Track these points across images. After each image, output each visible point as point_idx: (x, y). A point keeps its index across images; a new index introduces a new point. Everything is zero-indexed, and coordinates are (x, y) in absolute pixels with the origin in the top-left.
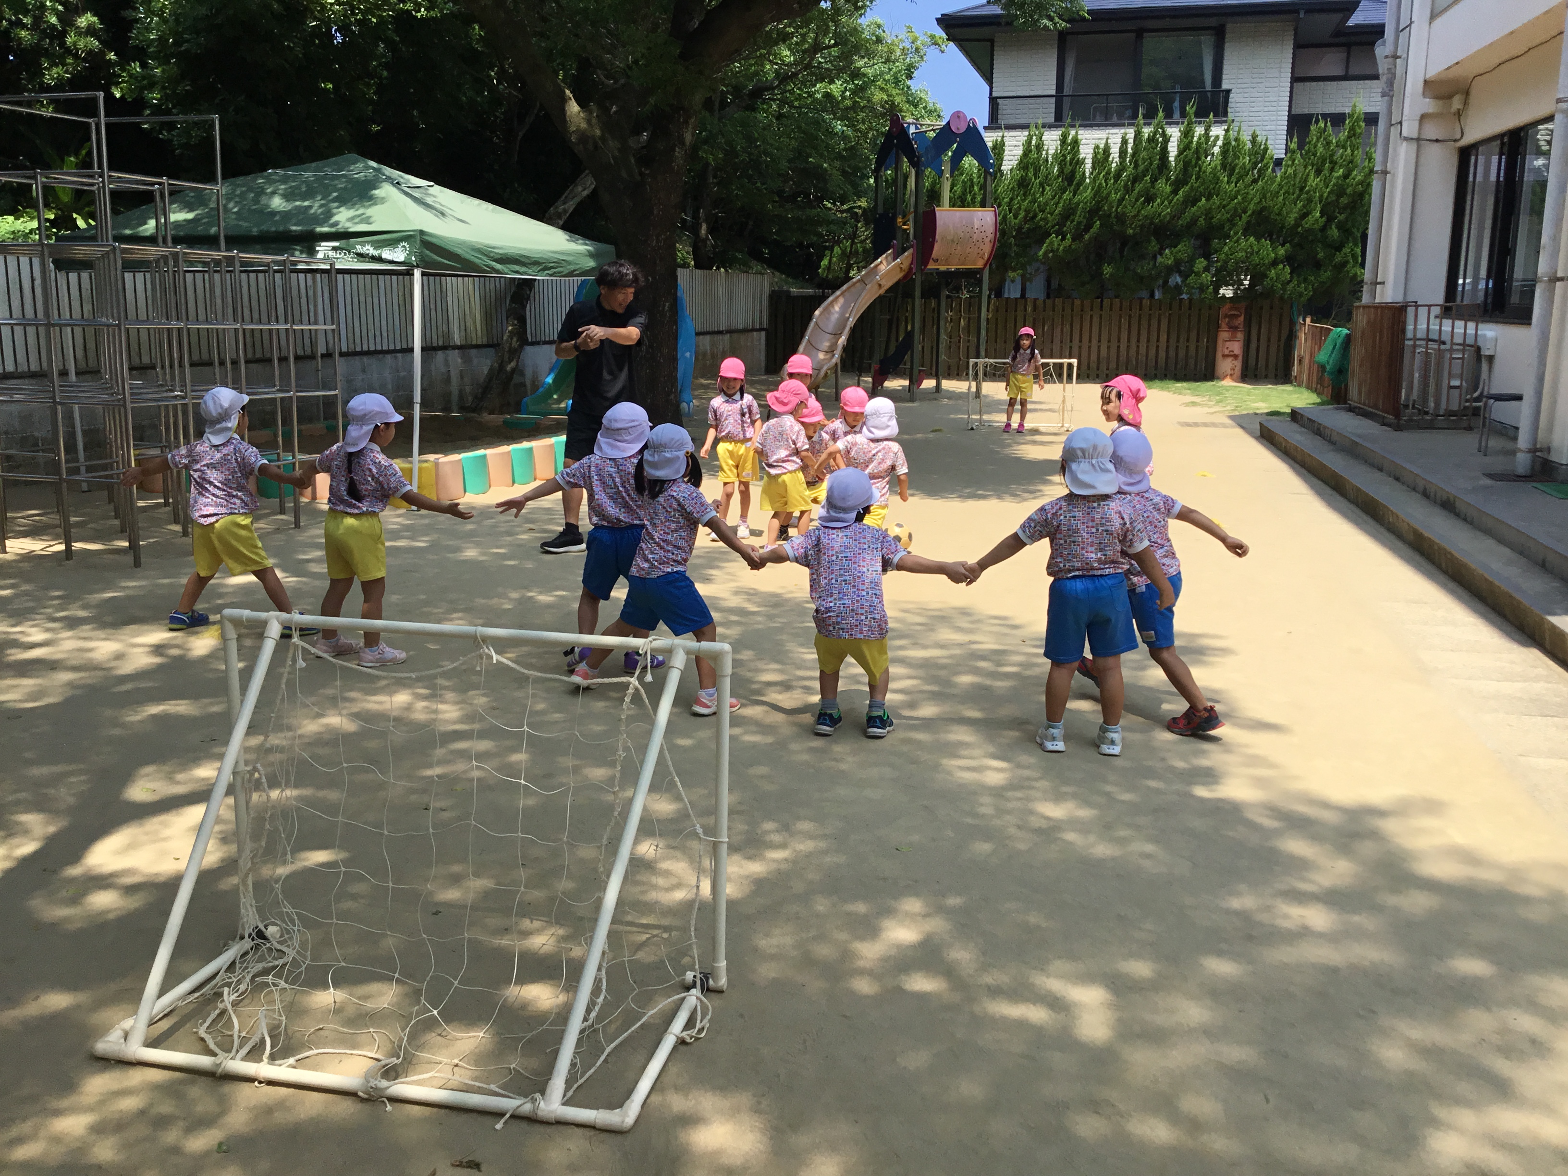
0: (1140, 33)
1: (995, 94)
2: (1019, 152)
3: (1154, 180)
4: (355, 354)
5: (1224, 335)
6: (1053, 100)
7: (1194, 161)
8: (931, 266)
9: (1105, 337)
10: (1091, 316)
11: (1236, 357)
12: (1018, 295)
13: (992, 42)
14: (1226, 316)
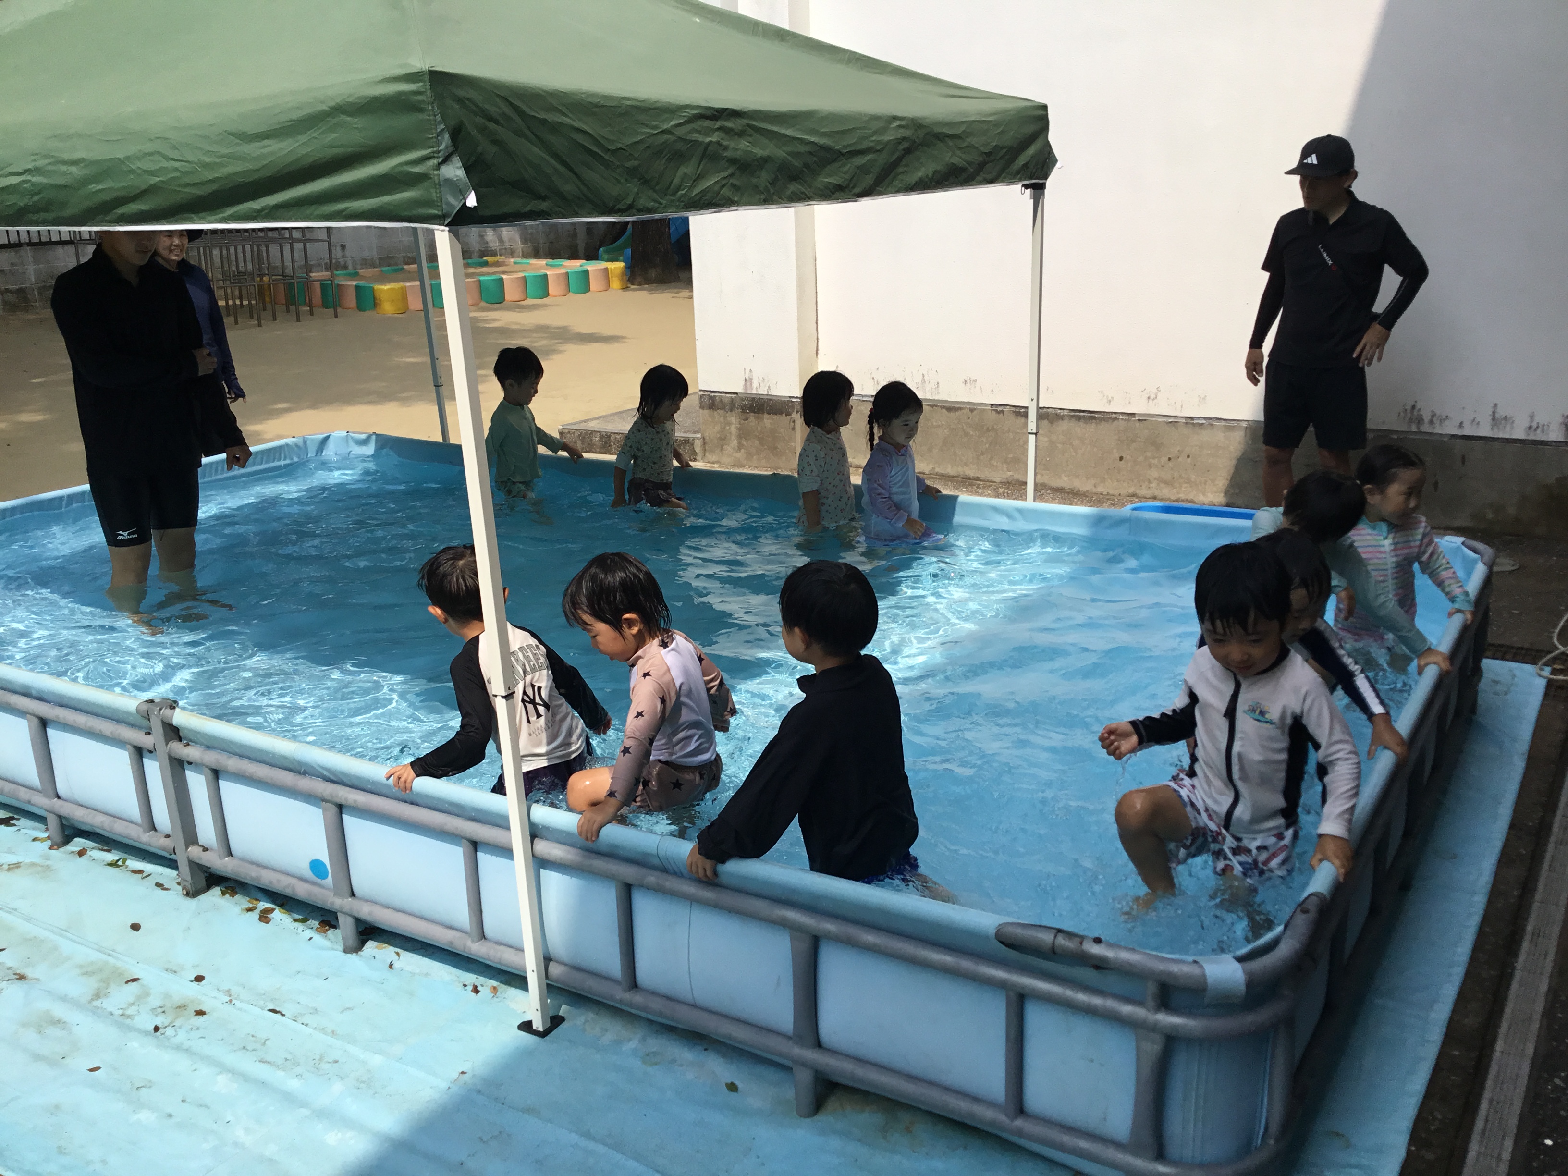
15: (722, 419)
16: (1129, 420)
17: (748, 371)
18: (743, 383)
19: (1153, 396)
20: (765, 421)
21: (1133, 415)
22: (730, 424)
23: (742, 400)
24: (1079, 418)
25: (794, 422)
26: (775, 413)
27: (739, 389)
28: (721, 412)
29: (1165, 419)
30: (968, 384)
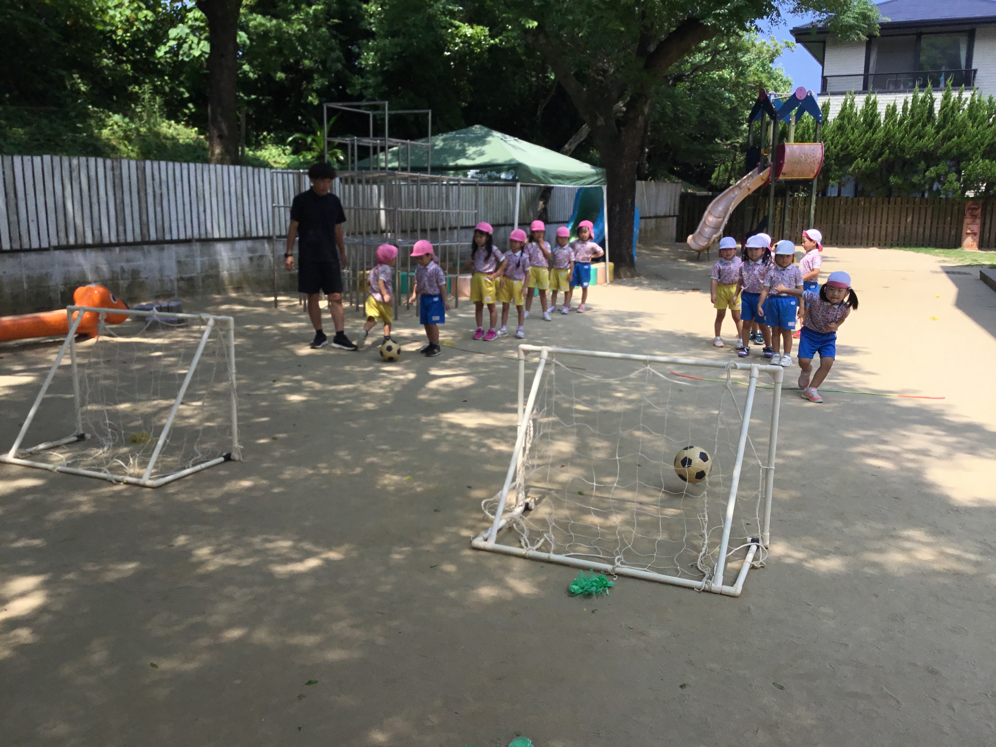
0: (919, 35)
1: (825, 74)
2: (839, 109)
3: (924, 126)
5: (967, 220)
6: (862, 77)
7: (950, 114)
8: (781, 178)
9: (890, 221)
10: (882, 208)
11: (975, 234)
12: (836, 195)
13: (824, 42)
14: (969, 209)
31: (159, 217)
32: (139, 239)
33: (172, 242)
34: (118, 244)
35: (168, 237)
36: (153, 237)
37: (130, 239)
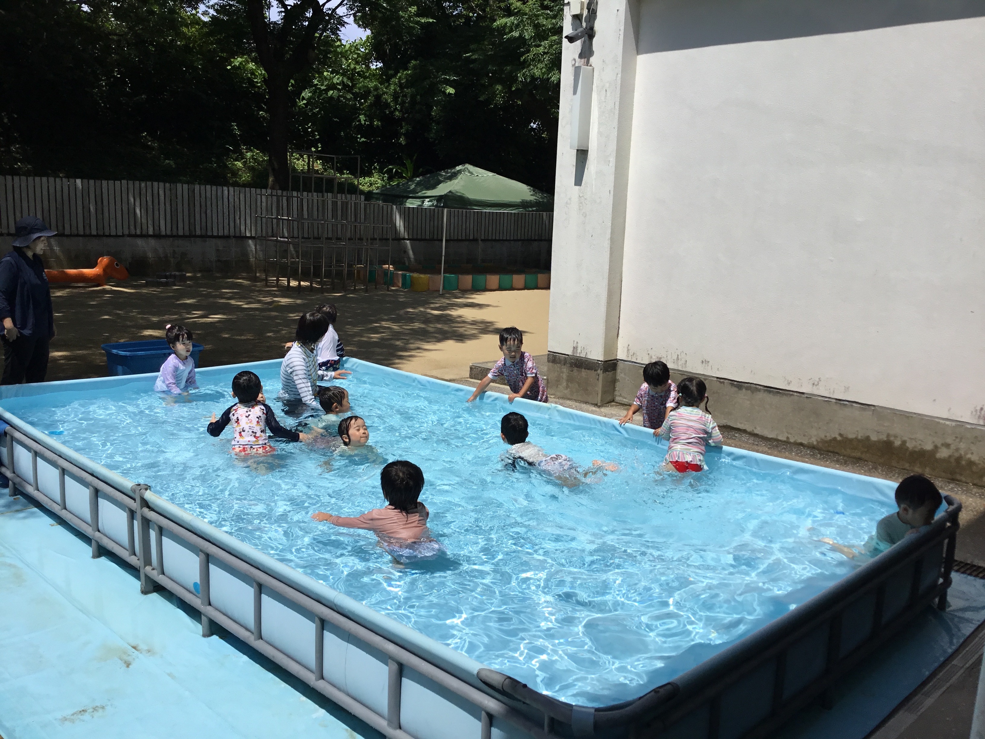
4: (488, 240)
15: (559, 369)
16: (800, 397)
17: (575, 343)
18: (572, 349)
19: (816, 383)
20: (583, 373)
21: (803, 393)
22: (563, 372)
23: (571, 359)
24: (770, 392)
25: (598, 375)
26: (589, 369)
27: (569, 352)
28: (559, 365)
29: (823, 399)
30: (704, 363)
31: (204, 220)
32: (187, 233)
33: (213, 237)
34: (172, 236)
35: (209, 233)
36: (198, 232)
37: (181, 233)
